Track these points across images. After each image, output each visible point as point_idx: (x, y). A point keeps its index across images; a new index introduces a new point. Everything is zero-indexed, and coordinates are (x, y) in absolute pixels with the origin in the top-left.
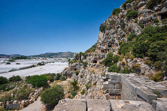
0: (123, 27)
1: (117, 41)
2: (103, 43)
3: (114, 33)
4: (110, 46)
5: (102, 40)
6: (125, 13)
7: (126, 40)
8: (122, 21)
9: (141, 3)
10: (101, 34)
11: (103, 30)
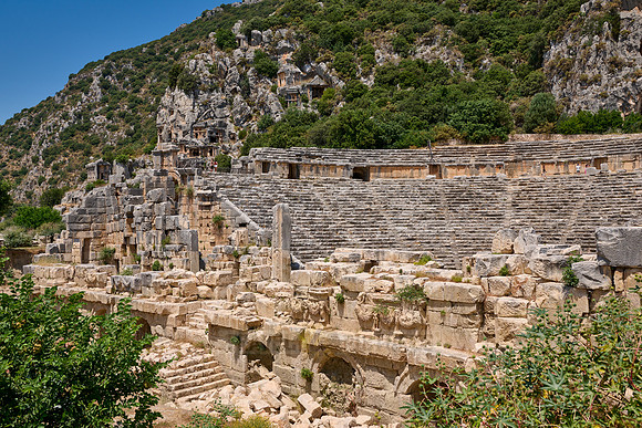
0: (246, 92)
4: (213, 140)
5: (190, 118)
6: (250, 56)
8: (243, 76)
9: (283, 43)
10: (184, 101)
11: (192, 88)
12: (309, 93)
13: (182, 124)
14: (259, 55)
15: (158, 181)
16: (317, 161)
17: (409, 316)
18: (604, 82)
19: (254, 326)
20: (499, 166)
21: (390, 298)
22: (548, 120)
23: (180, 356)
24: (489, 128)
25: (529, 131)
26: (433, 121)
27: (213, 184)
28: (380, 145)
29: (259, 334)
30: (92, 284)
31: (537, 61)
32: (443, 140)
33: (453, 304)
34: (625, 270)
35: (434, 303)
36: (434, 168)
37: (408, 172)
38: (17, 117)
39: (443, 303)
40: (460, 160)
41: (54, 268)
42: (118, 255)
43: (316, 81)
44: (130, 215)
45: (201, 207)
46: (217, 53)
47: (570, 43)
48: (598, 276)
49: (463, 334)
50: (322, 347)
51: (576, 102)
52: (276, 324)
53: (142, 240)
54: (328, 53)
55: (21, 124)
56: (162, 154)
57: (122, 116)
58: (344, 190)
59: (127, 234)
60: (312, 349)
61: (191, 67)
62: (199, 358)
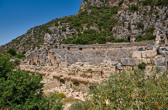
0: (60, 34)
1: (58, 40)
2: (51, 40)
3: (56, 36)
4: (54, 42)
5: (50, 38)
6: (61, 28)
7: (62, 40)
8: (60, 31)
9: (67, 25)
10: (49, 35)
11: (50, 33)
12: (72, 34)
13: (48, 39)
14: (63, 28)
15: (44, 50)
16: (73, 46)
17: (89, 74)
18: (122, 34)
19: (61, 76)
20: (105, 48)
21: (86, 71)
22: (113, 40)
23: (48, 82)
24: (103, 41)
25: (110, 42)
26: (93, 40)
27: (54, 50)
28: (84, 44)
29: (62, 78)
30: (31, 69)
31: (111, 30)
32: (95, 43)
33: (97, 72)
34: (125, 66)
35: (93, 72)
36: (94, 48)
37: (89, 49)
38: (18, 38)
39: (95, 72)
40: (98, 47)
41: (24, 66)
42: (36, 63)
43: (73, 32)
44: (39, 56)
45: (52, 55)
46: (55, 27)
47: (116, 27)
48: (121, 67)
49: (98, 77)
50: (74, 80)
51: (117, 37)
52: (65, 76)
53: (41, 61)
54: (75, 27)
55: (18, 39)
56: (45, 45)
57: (37, 38)
58: (78, 52)
59: (38, 59)
60: (72, 80)
61: (50, 29)
62: (51, 82)
